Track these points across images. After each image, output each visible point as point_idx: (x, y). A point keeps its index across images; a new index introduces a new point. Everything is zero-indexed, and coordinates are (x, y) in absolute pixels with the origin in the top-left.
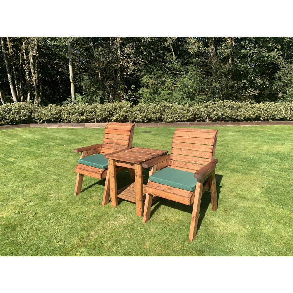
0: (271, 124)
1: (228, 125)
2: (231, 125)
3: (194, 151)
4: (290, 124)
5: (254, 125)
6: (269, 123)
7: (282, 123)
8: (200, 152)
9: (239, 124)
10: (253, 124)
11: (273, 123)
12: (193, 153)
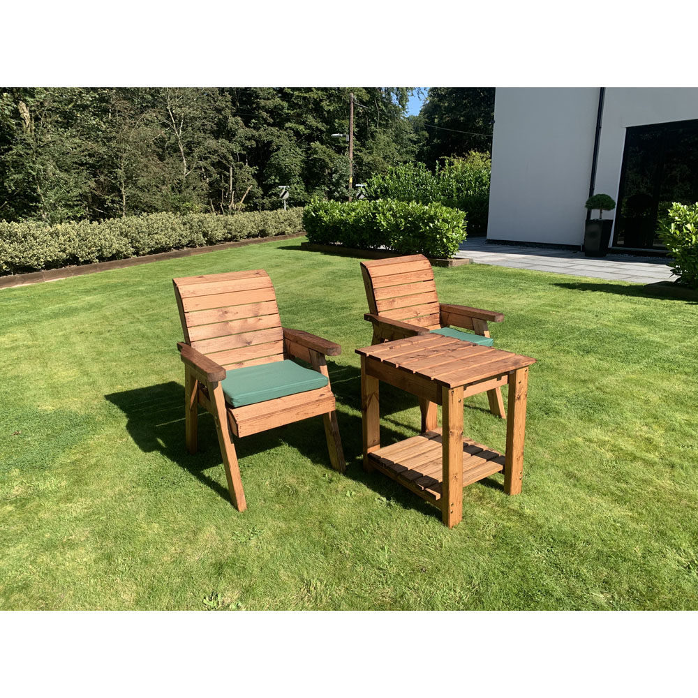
0: (101, 269)
1: (17, 284)
2: (23, 283)
3: (414, 296)
4: (129, 264)
5: (71, 275)
6: (95, 267)
7: (117, 265)
8: (421, 295)
9: (40, 277)
10: (68, 273)
11: (102, 266)
12: (412, 299)
